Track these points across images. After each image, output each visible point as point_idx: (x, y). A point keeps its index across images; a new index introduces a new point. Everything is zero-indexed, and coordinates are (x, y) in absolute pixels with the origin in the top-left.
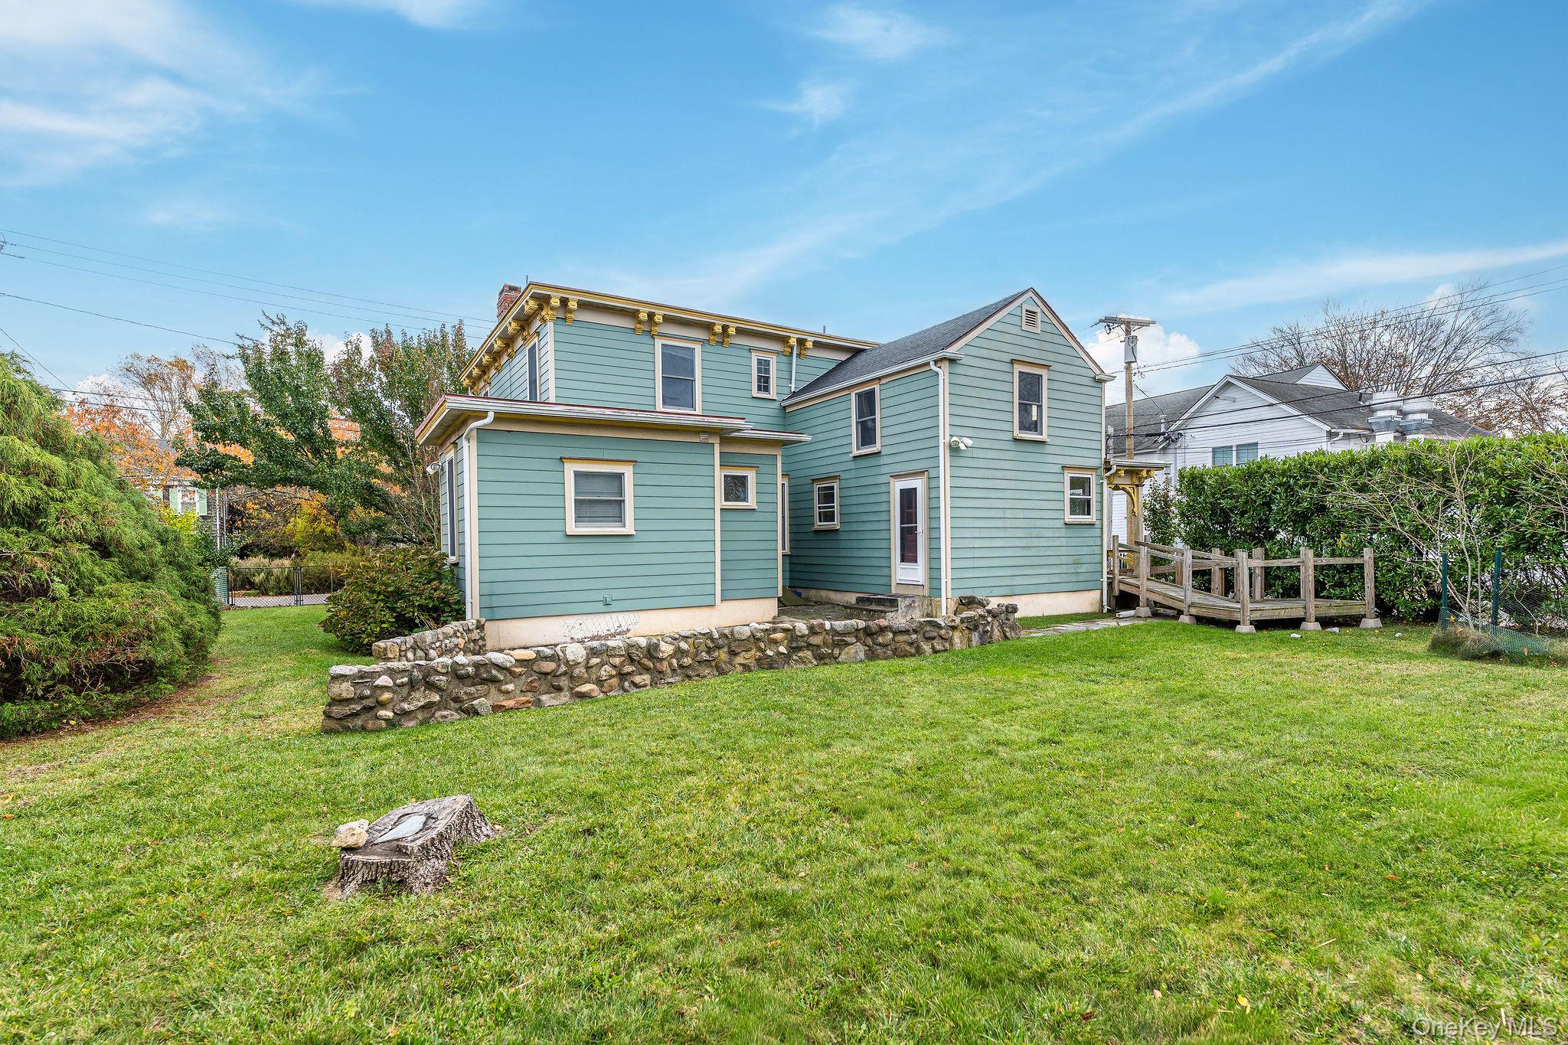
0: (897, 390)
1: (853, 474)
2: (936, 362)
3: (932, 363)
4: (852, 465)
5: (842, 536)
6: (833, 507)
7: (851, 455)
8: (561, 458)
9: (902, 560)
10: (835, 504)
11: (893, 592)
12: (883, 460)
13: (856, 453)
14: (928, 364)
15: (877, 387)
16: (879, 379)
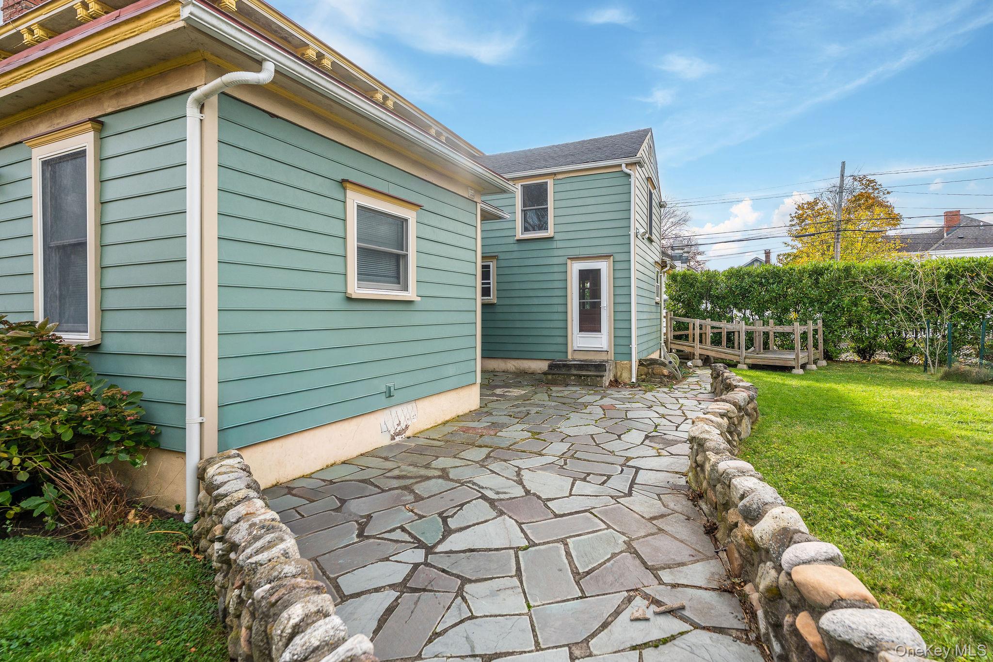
0: (576, 186)
1: (515, 255)
2: (627, 165)
3: (624, 166)
4: (516, 247)
5: (499, 309)
6: (489, 283)
7: (516, 238)
8: (344, 181)
9: (580, 331)
10: (491, 281)
11: (570, 357)
12: (554, 245)
13: (520, 235)
14: (620, 165)
15: (550, 182)
16: (555, 174)
